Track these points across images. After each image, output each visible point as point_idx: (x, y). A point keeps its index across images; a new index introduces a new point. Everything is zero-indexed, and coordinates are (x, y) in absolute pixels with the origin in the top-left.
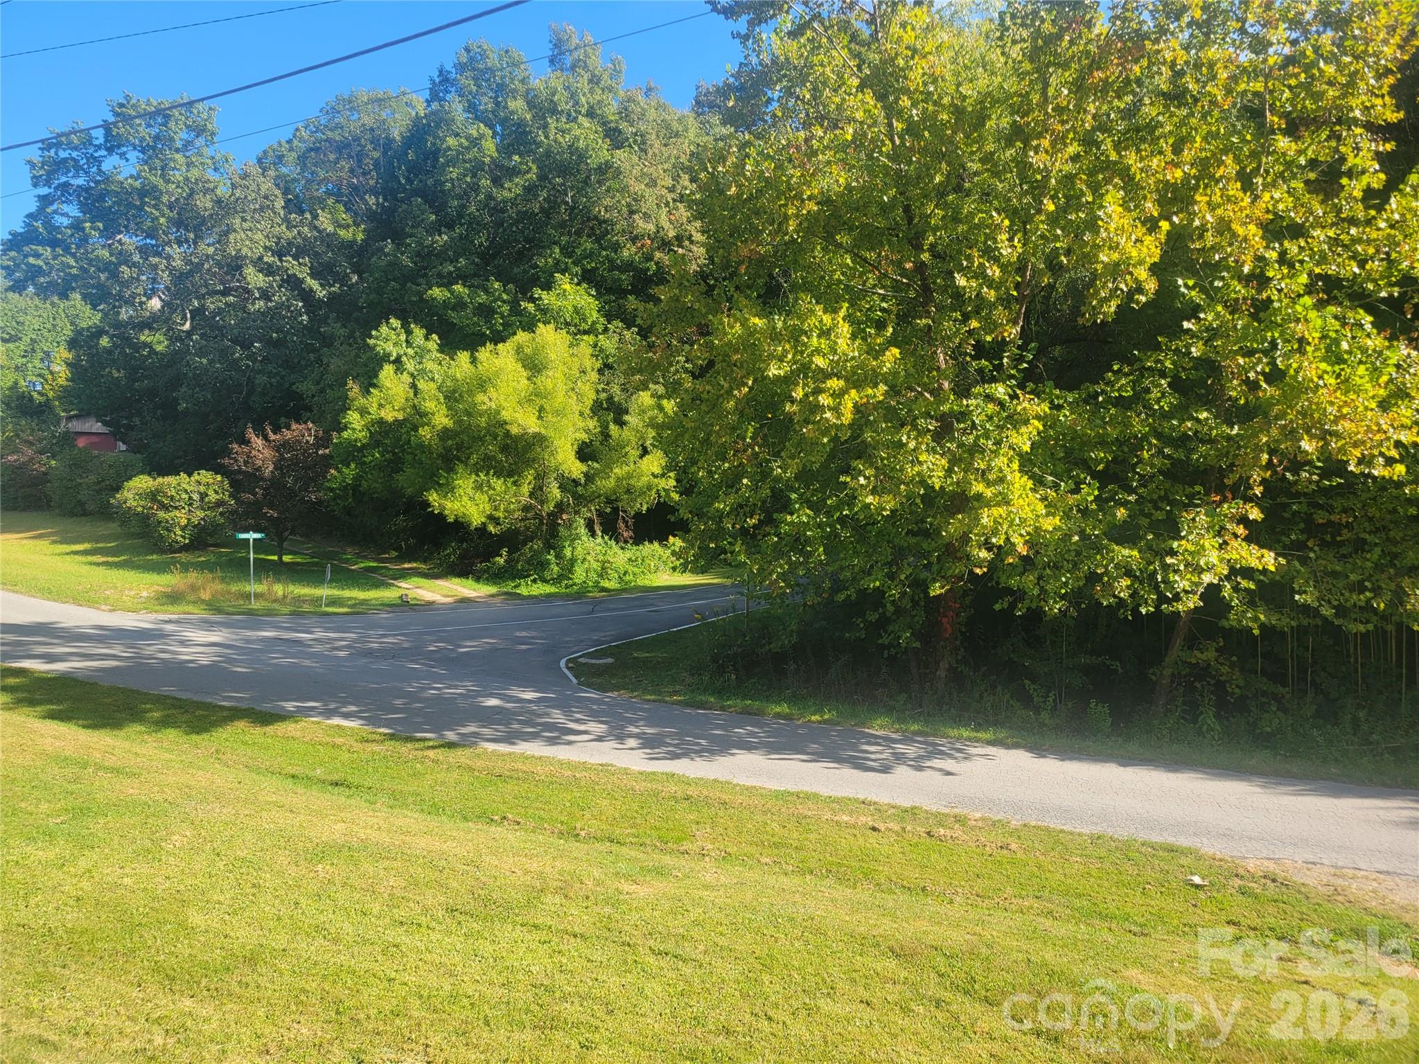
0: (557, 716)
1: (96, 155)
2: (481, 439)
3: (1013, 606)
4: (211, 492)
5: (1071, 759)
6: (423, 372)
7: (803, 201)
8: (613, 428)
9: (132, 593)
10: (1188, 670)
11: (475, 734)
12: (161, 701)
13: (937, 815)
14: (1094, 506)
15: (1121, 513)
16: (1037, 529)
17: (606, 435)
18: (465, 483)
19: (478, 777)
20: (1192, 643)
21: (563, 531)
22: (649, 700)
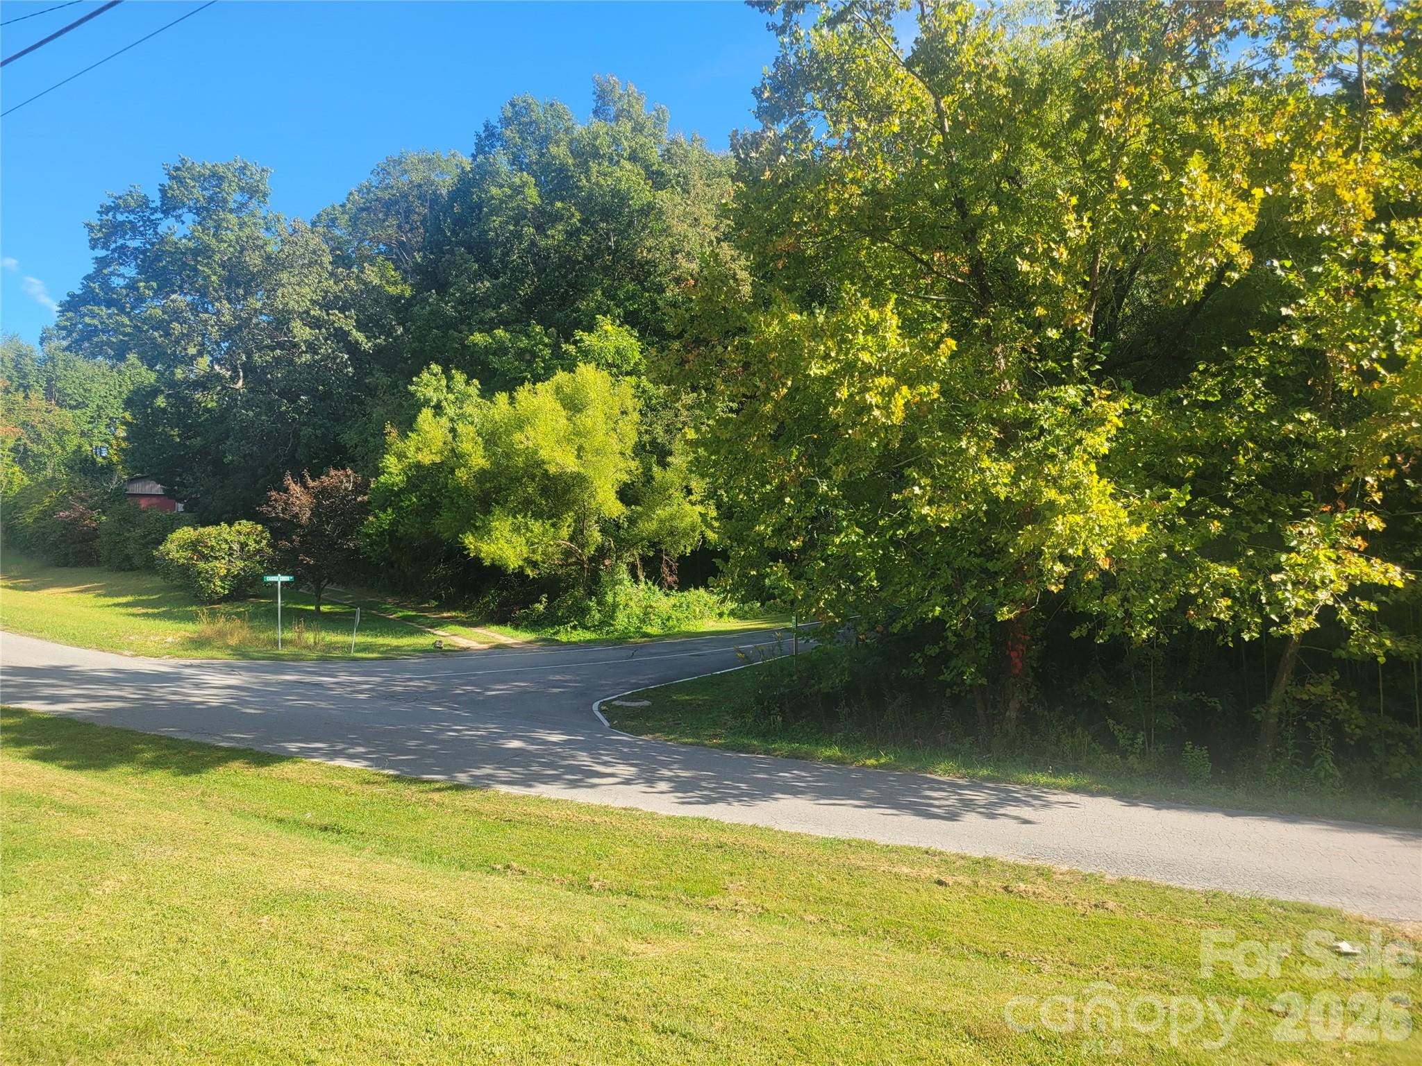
0: (584, 759)
1: (152, 217)
2: (519, 480)
3: (1092, 634)
4: (251, 542)
5: (1168, 808)
6: (462, 416)
7: (844, 184)
8: (656, 469)
9: (157, 638)
10: (1298, 709)
11: (489, 777)
12: (156, 741)
13: (1015, 867)
14: (1182, 521)
15: (1215, 527)
16: (1120, 539)
17: (648, 478)
18: (501, 525)
19: (485, 822)
20: (1301, 677)
21: (605, 578)
22: (685, 744)
